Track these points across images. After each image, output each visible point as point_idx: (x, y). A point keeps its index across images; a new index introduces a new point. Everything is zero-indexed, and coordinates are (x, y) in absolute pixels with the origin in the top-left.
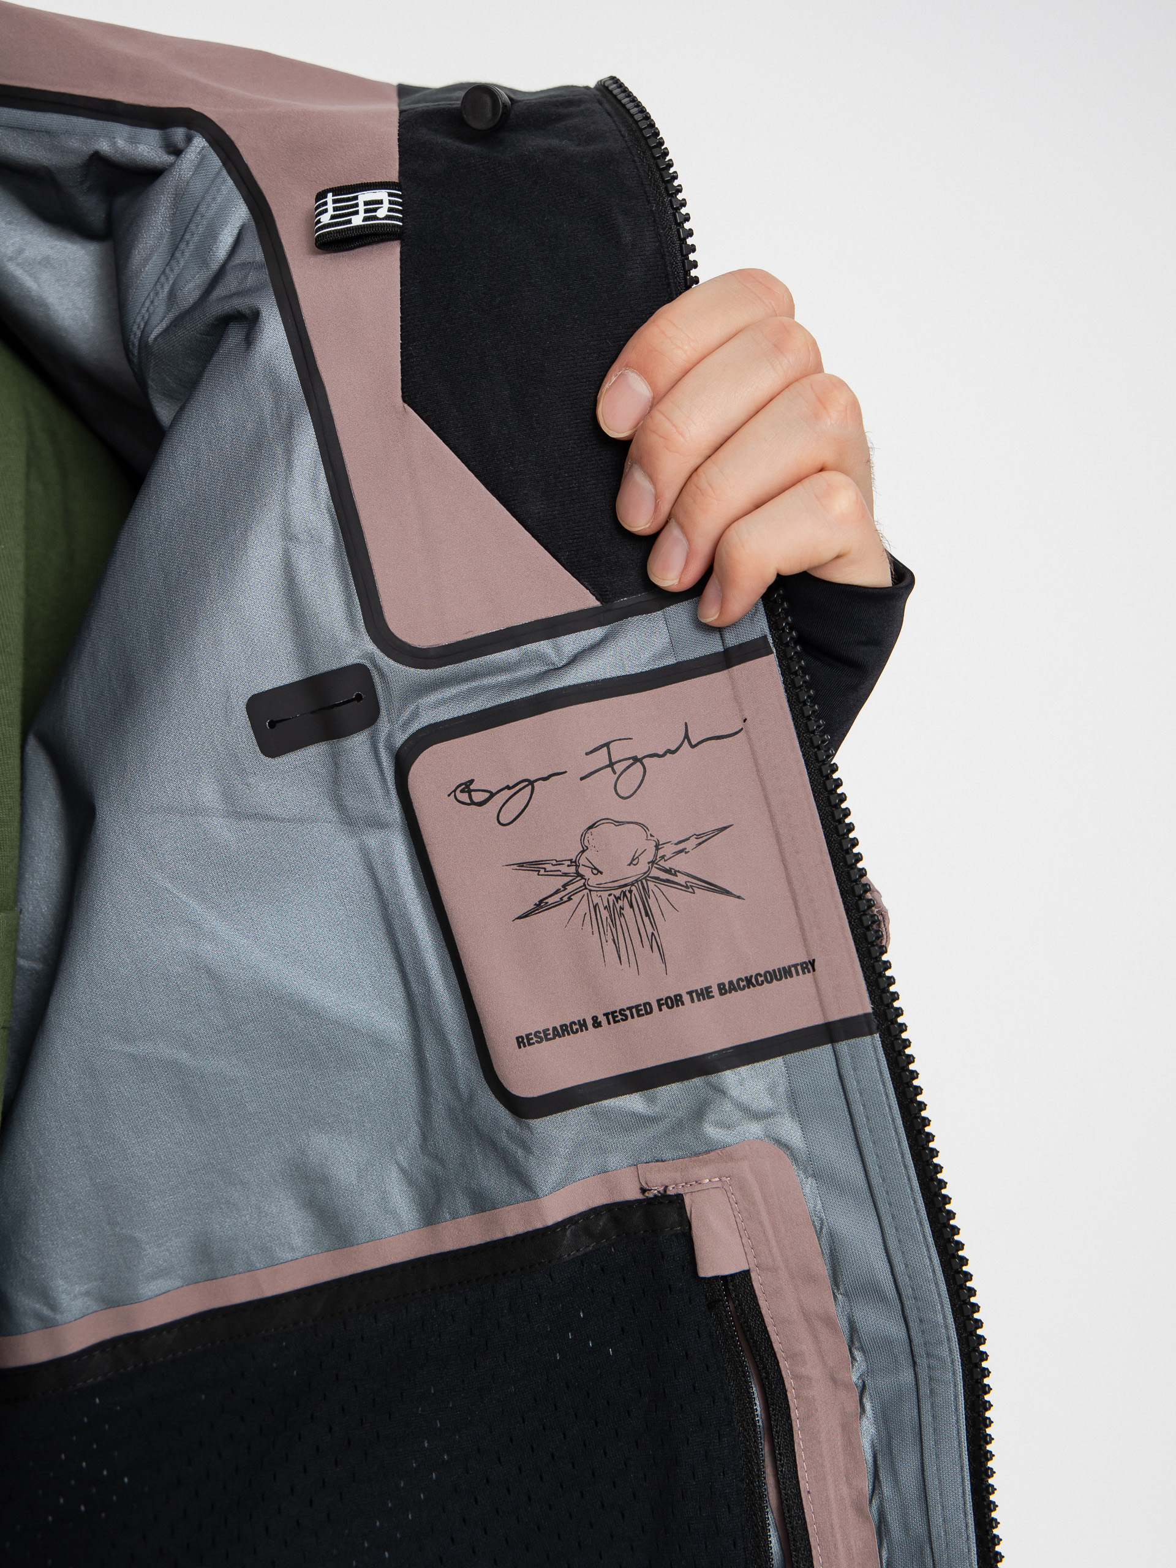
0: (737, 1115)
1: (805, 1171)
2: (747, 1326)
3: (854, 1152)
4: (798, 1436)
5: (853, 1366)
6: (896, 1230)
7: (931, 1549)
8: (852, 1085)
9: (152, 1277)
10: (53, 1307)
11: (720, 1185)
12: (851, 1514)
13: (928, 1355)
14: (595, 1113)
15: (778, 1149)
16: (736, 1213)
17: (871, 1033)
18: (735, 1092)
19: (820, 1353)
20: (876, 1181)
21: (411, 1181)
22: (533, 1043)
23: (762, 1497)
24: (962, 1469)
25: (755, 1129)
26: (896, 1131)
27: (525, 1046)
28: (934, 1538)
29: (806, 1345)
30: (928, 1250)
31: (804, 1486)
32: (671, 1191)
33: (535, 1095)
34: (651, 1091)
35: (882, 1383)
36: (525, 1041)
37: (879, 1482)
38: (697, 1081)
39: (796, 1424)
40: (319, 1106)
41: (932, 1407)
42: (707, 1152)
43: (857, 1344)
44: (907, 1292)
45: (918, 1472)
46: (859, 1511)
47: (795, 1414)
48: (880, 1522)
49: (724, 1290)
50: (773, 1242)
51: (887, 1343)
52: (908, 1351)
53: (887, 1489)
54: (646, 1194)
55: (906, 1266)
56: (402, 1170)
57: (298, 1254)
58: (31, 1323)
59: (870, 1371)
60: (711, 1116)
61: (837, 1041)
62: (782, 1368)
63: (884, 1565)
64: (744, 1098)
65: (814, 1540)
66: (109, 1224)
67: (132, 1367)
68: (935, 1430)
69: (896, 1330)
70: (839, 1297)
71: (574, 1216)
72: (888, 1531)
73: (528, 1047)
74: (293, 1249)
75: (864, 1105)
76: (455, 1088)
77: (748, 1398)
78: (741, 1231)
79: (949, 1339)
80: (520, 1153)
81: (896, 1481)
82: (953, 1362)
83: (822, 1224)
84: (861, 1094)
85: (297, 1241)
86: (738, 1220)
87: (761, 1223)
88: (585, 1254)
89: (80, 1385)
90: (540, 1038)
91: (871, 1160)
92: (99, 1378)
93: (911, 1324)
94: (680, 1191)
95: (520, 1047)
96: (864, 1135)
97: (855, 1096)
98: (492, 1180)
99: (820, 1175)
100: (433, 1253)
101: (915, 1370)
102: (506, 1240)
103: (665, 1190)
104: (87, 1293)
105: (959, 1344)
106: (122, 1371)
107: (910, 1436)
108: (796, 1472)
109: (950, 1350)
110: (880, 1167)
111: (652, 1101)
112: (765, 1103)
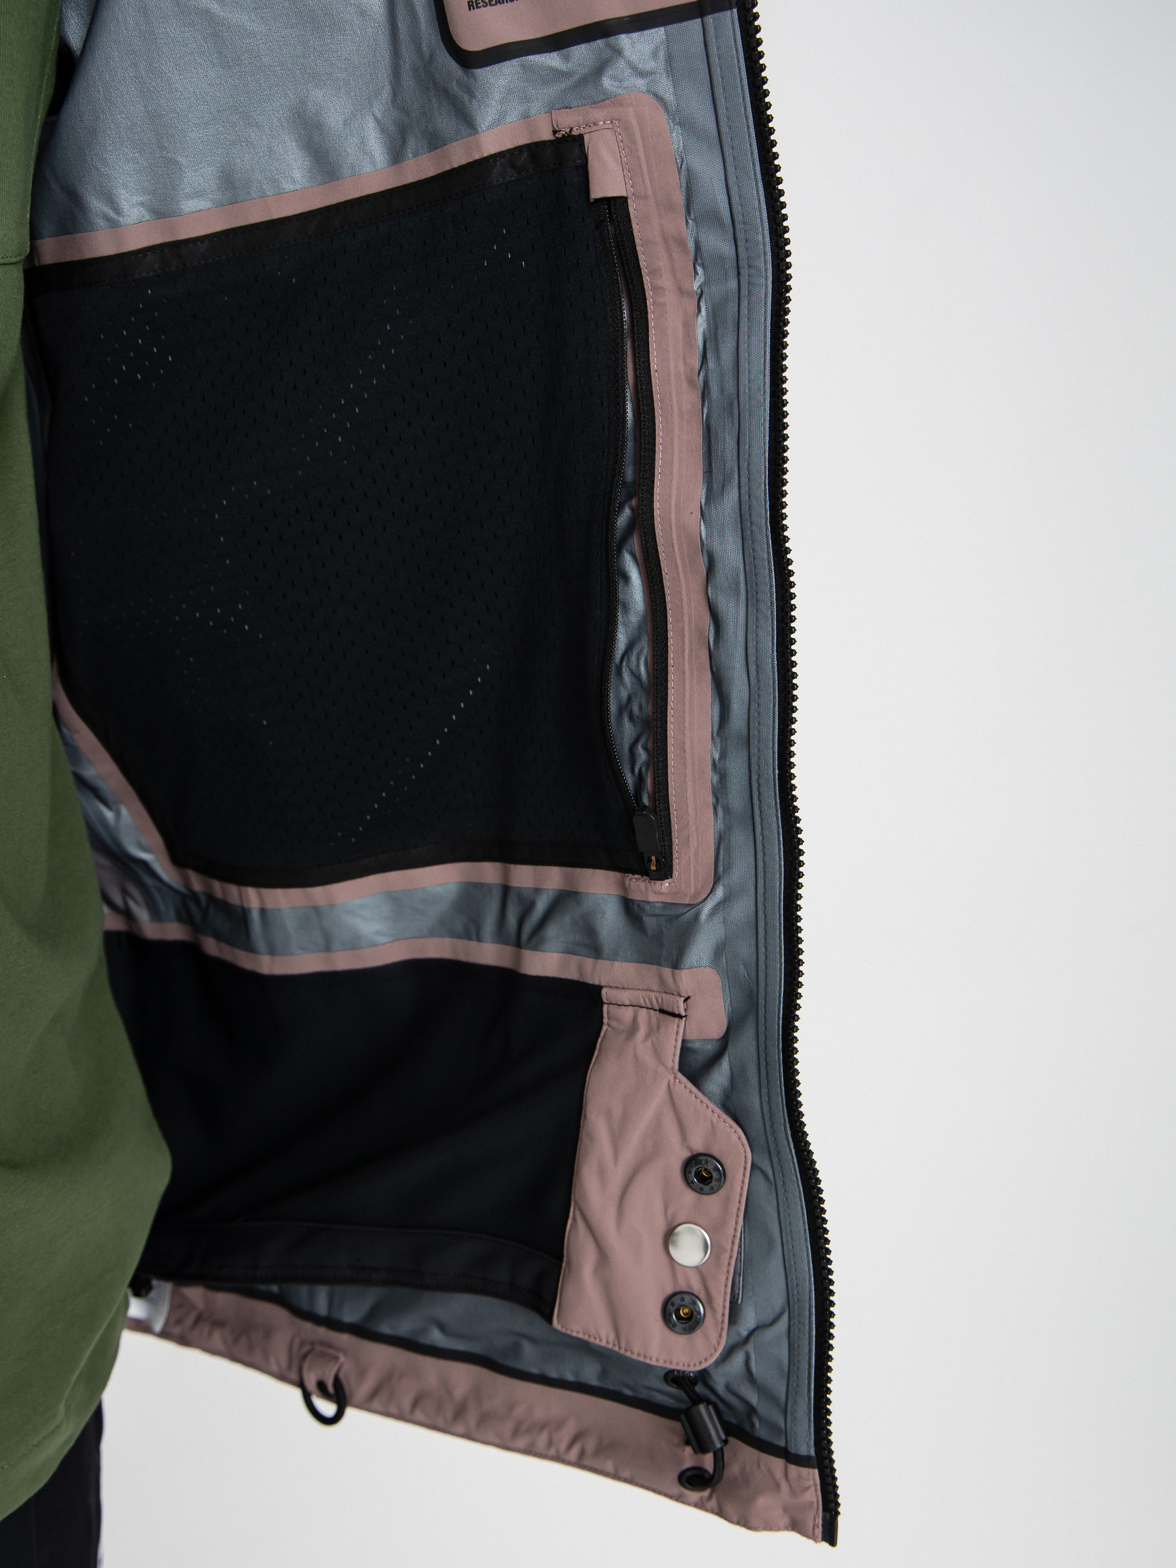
0: (628, 71)
1: (674, 120)
2: (622, 245)
3: (711, 107)
4: (652, 332)
5: (695, 278)
6: (735, 169)
7: (738, 402)
8: (713, 50)
9: (190, 197)
10: (118, 211)
11: (610, 126)
12: (685, 385)
13: (749, 266)
14: (523, 66)
15: (655, 101)
16: (621, 150)
17: (731, 8)
18: (628, 52)
19: (673, 271)
20: (724, 129)
21: (383, 130)
22: (480, 7)
23: (624, 378)
24: (765, 345)
25: (640, 83)
26: (742, 89)
27: (474, 9)
28: (741, 394)
29: (663, 263)
30: (757, 185)
31: (654, 366)
32: (575, 133)
33: (480, 49)
34: (566, 50)
35: (715, 290)
36: (474, 5)
37: (707, 359)
38: (600, 43)
39: (651, 324)
40: (316, 65)
41: (749, 303)
42: (603, 101)
43: (699, 261)
44: (738, 218)
45: (734, 350)
46: (691, 382)
47: (651, 316)
48: (704, 387)
49: (608, 213)
50: (646, 176)
51: (722, 258)
52: (735, 265)
53: (711, 364)
54: (557, 135)
55: (740, 197)
56: (377, 120)
57: (298, 187)
58: (101, 222)
59: (706, 283)
60: (609, 72)
61: (705, 15)
62: (645, 282)
63: (705, 418)
64: (634, 58)
65: (657, 405)
66: (158, 147)
67: (175, 268)
68: (749, 319)
69: (727, 249)
70: (690, 221)
71: (503, 151)
72: (709, 393)
73: (476, 10)
74: (294, 182)
75: (721, 68)
76: (419, 50)
77: (619, 300)
78: (624, 164)
79: (765, 254)
80: (466, 97)
81: (718, 357)
82: (766, 270)
83: (682, 162)
84: (719, 58)
85: (297, 175)
86: (622, 155)
87: (638, 158)
88: (510, 182)
89: (137, 276)
90: (486, 3)
91: (722, 111)
92: (151, 274)
93: (739, 244)
94: (582, 131)
95: (470, 10)
96: (719, 91)
97: (715, 60)
98: (445, 122)
99: (686, 124)
100: (398, 186)
101: (738, 279)
102: (453, 170)
103: (571, 131)
104: (142, 204)
105: (772, 258)
106: (167, 270)
107: (731, 324)
108: (649, 357)
109: (765, 262)
110: (728, 118)
111: (567, 59)
112: (651, 65)
